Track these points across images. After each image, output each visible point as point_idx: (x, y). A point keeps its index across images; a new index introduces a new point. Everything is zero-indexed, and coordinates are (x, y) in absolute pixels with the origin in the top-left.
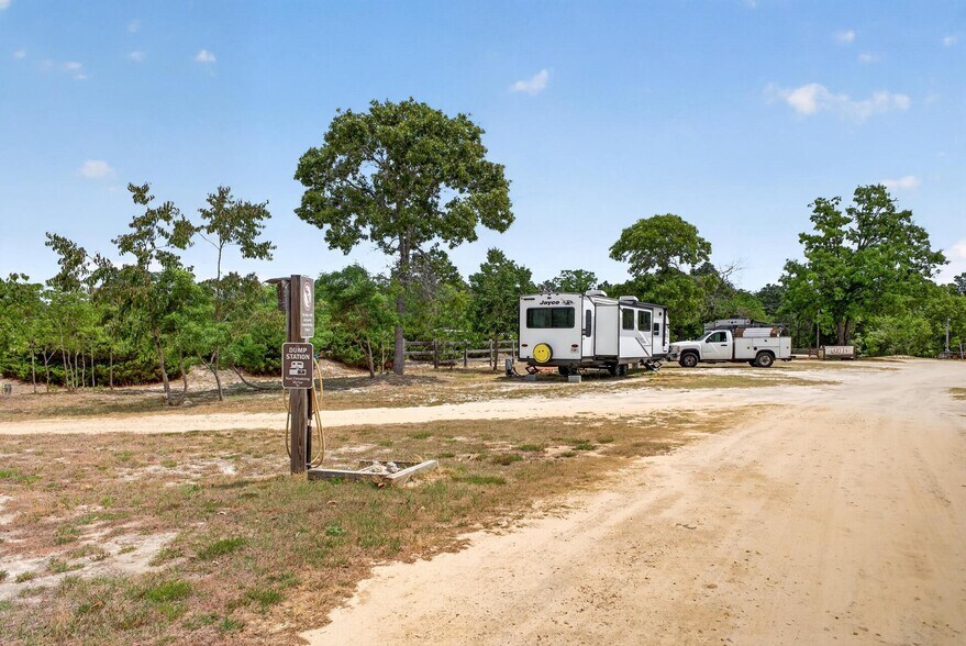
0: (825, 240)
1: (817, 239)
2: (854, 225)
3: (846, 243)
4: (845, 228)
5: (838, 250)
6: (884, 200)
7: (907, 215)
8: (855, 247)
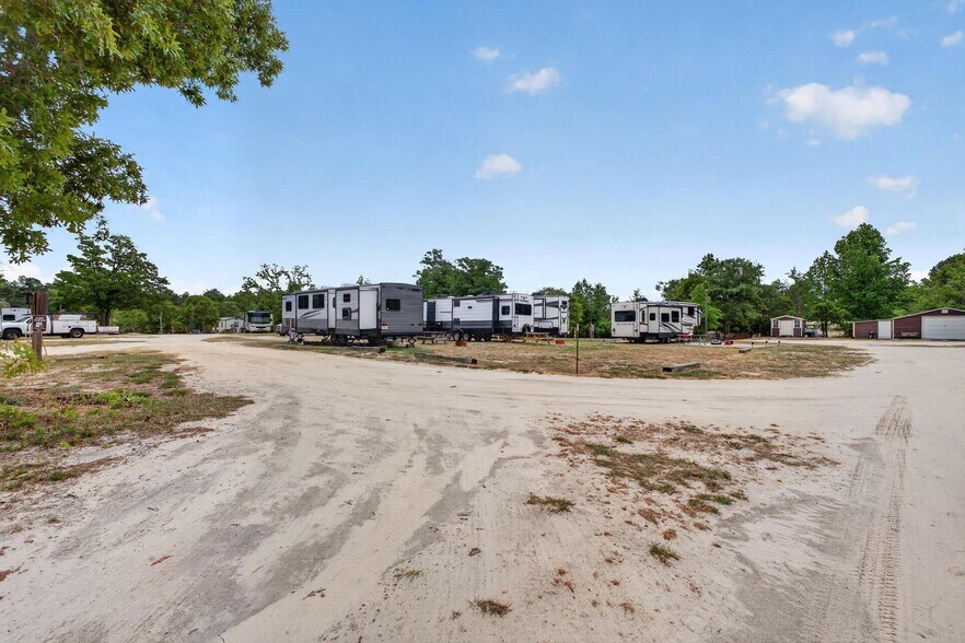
0: (89, 263)
1: (81, 260)
2: (109, 256)
3: (105, 266)
4: (102, 256)
5: (100, 269)
6: (129, 245)
7: (143, 255)
8: (111, 269)
